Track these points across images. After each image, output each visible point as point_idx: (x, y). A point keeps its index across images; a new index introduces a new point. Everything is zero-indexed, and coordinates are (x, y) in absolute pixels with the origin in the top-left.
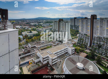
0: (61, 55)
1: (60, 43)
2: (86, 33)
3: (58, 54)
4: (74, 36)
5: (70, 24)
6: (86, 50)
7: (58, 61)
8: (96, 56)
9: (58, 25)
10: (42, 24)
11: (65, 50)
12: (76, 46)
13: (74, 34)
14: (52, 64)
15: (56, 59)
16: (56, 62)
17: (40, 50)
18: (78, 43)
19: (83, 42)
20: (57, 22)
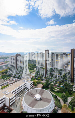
0: (20, 92)
1: (19, 79)
2: (42, 66)
3: (16, 91)
4: (32, 70)
5: (27, 58)
6: (42, 82)
7: (16, 99)
8: (50, 84)
11: (24, 86)
12: (34, 79)
13: (32, 68)
14: (9, 104)
15: (15, 98)
16: (15, 101)
18: (35, 76)
19: (39, 75)
20: (14, 57)
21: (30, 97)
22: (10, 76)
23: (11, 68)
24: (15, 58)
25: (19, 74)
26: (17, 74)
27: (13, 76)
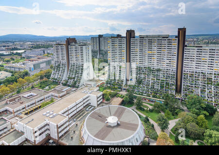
0: (77, 112)
1: (74, 89)
3: (70, 112)
4: (100, 72)
5: (90, 48)
6: (121, 93)
7: (70, 126)
8: (135, 97)
9: (65, 52)
10: (23, 51)
11: (84, 101)
12: (105, 89)
14: (58, 136)
15: (68, 124)
16: (68, 128)
17: (22, 115)
18: (107, 83)
19: (115, 80)
20: (62, 45)
21: (98, 121)
22: (56, 82)
23: (58, 67)
24: (64, 47)
25: (74, 78)
26: (69, 78)
27: (62, 83)
